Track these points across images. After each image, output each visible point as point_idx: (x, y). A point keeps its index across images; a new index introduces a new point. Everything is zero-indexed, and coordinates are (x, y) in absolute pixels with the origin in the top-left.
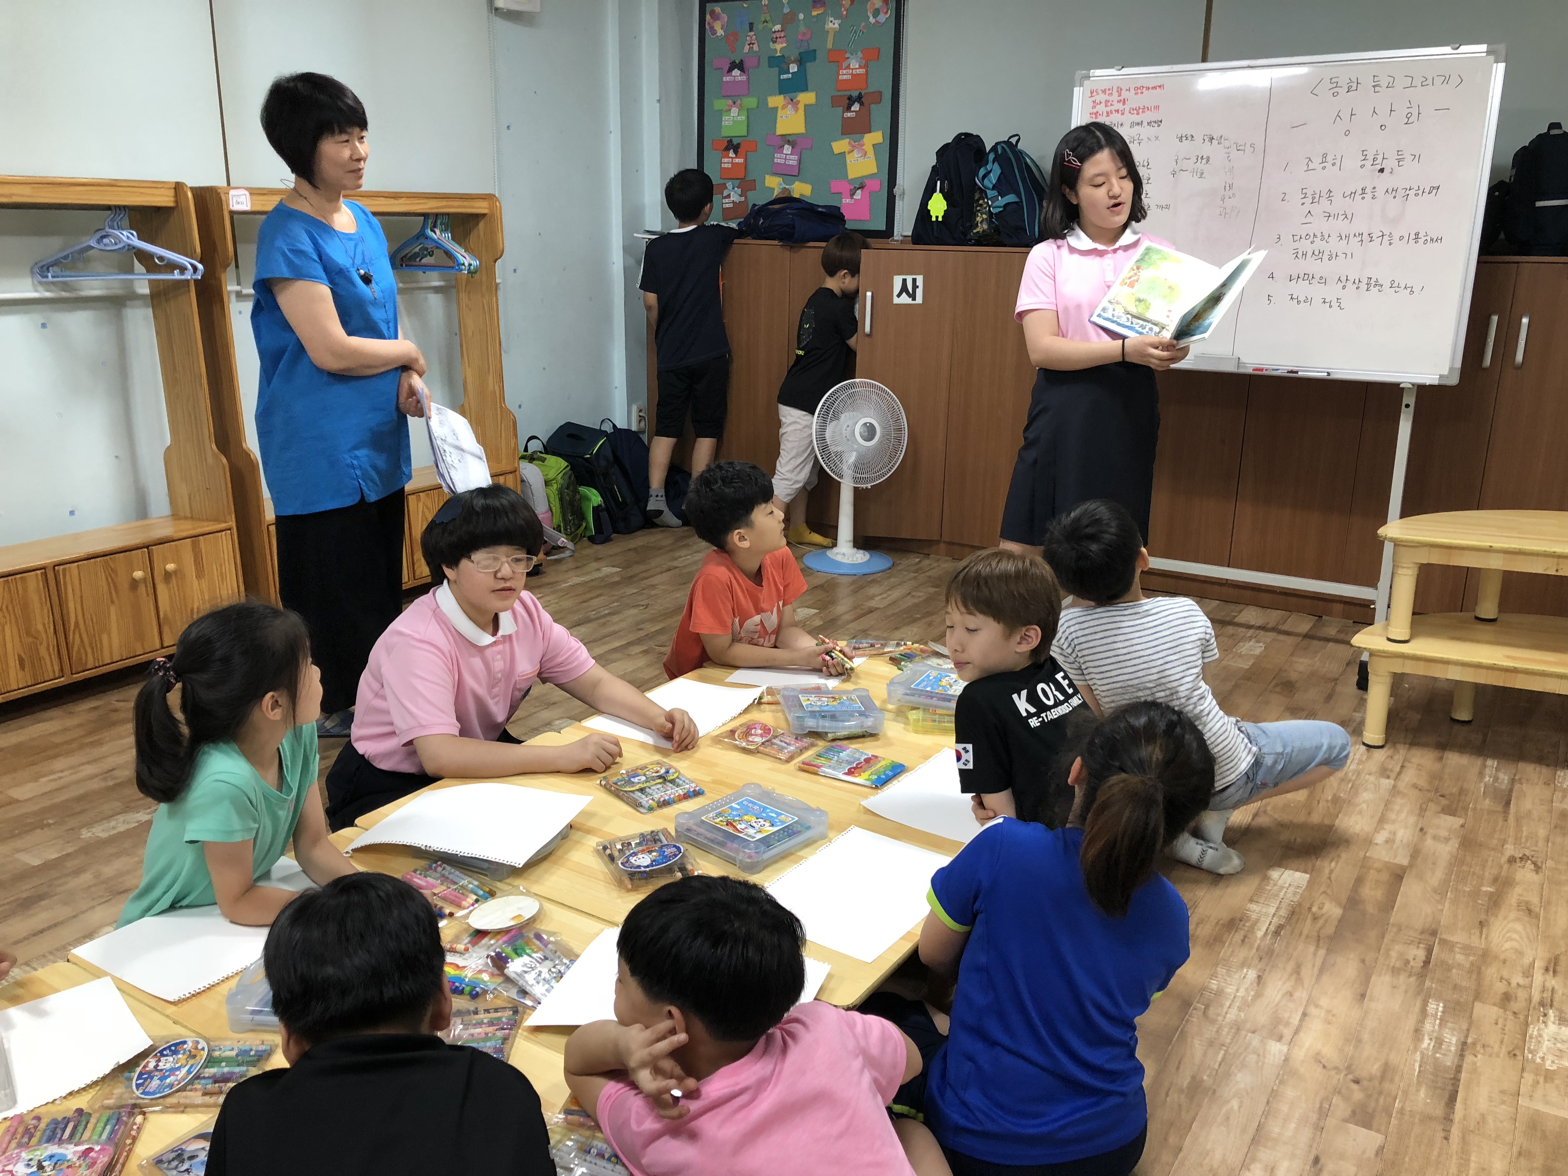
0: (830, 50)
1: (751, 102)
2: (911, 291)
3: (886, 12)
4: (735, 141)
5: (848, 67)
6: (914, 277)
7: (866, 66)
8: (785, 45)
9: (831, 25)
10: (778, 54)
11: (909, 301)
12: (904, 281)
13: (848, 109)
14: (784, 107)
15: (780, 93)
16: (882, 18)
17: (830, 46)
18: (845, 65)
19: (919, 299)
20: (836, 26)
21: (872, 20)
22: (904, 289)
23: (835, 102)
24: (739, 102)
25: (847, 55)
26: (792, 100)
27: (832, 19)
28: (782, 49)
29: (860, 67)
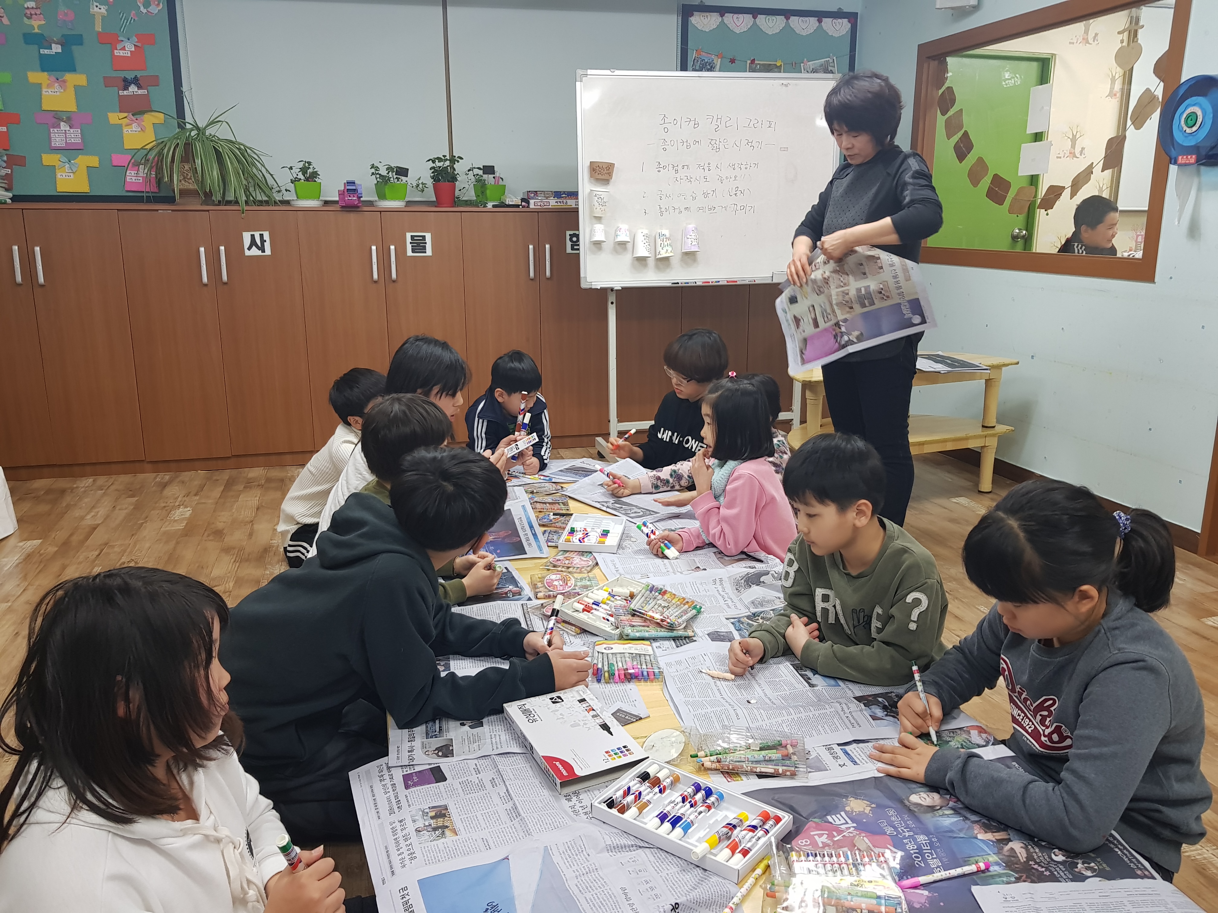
0: (99, 34)
1: (6, 76)
2: (259, 244)
3: (158, 5)
5: (123, 49)
6: (261, 233)
8: (44, 22)
9: (96, 9)
10: (36, 31)
11: (259, 253)
12: (253, 236)
13: (125, 89)
14: (49, 84)
15: (43, 70)
16: (154, 9)
17: (99, 28)
18: (119, 47)
19: (268, 252)
20: (103, 10)
21: (145, 11)
22: (253, 243)
23: (110, 81)
25: (120, 38)
26: (58, 79)
27: (98, 4)
28: (39, 27)
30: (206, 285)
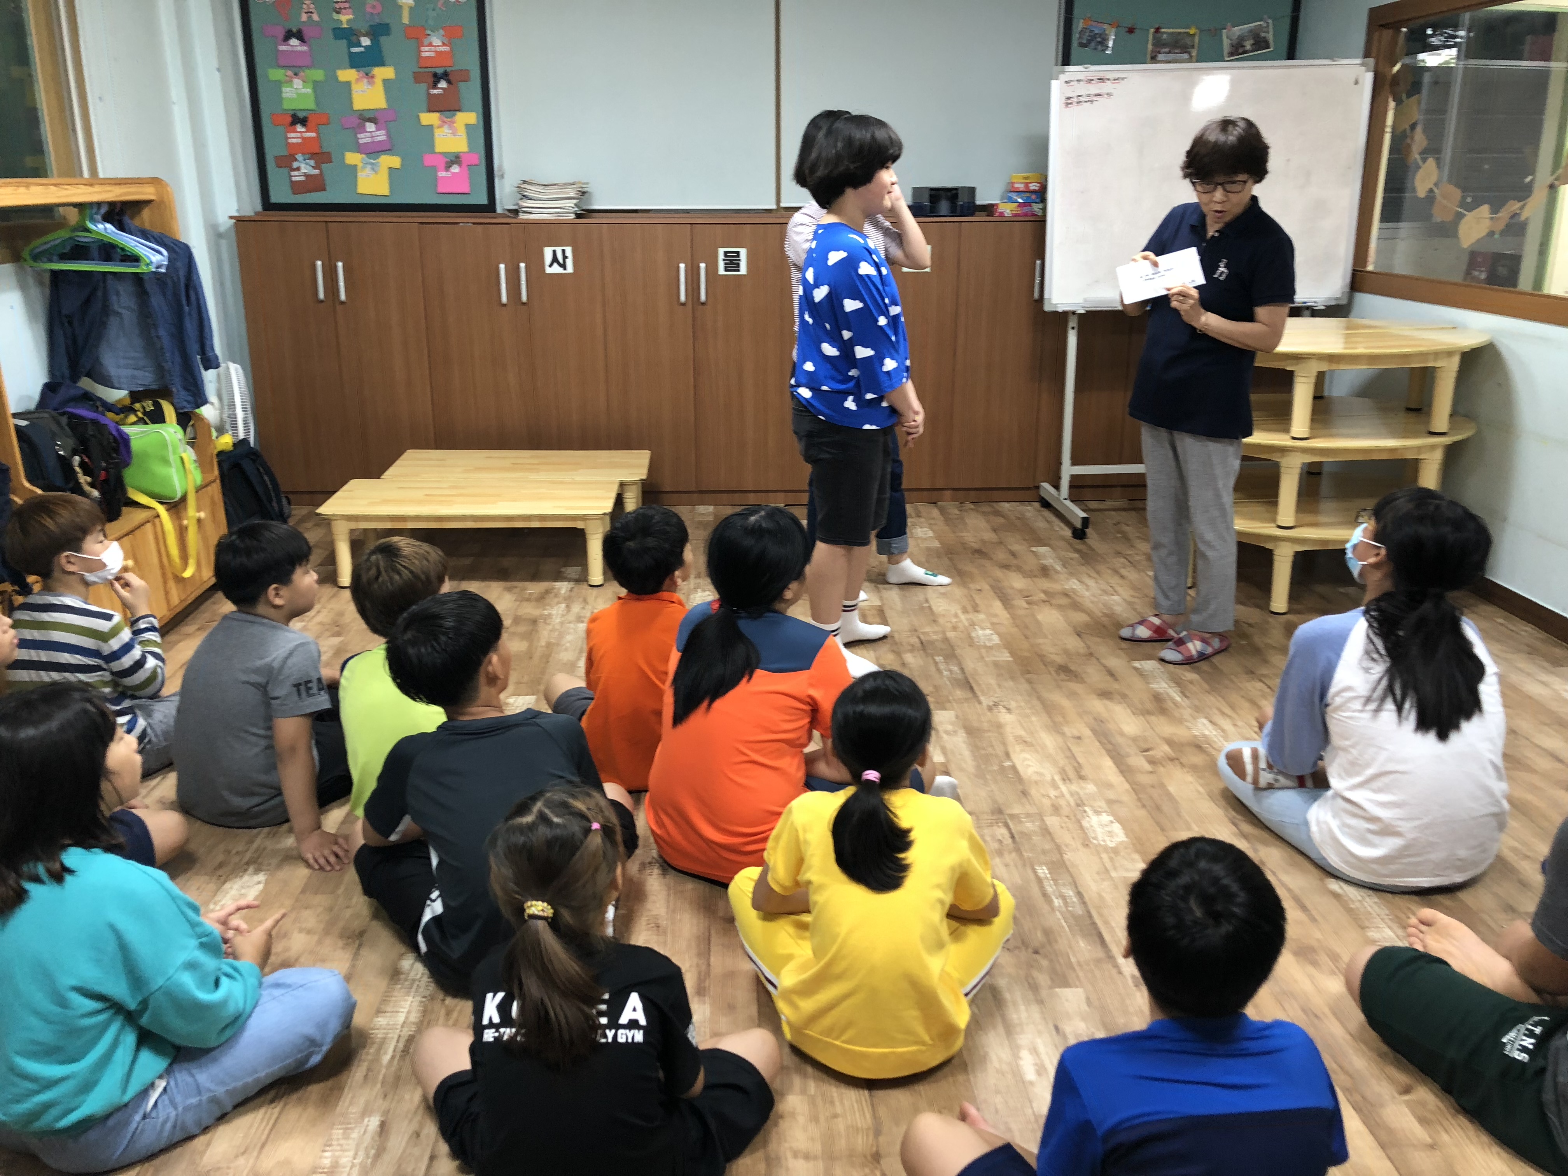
0: (407, 27)
1: (318, 74)
2: (561, 261)
4: (301, 115)
5: (430, 45)
6: (564, 248)
7: (450, 44)
8: (351, 16)
9: (404, 0)
10: (344, 26)
11: (560, 270)
12: (554, 252)
13: (435, 86)
14: (357, 80)
15: (352, 67)
17: (406, 21)
18: (426, 42)
19: (570, 269)
20: (411, 1)
21: (453, 1)
22: (555, 260)
23: (418, 78)
24: (302, 74)
25: (428, 32)
26: (367, 74)
28: (348, 21)
29: (444, 44)
30: (505, 305)
